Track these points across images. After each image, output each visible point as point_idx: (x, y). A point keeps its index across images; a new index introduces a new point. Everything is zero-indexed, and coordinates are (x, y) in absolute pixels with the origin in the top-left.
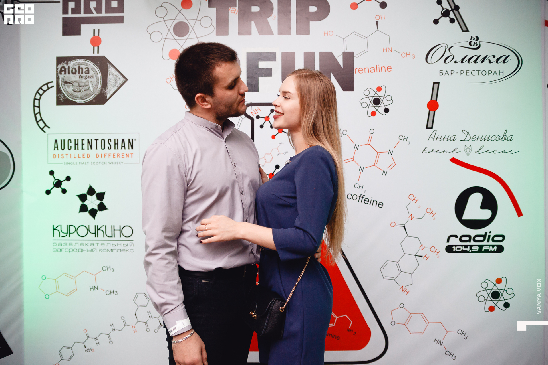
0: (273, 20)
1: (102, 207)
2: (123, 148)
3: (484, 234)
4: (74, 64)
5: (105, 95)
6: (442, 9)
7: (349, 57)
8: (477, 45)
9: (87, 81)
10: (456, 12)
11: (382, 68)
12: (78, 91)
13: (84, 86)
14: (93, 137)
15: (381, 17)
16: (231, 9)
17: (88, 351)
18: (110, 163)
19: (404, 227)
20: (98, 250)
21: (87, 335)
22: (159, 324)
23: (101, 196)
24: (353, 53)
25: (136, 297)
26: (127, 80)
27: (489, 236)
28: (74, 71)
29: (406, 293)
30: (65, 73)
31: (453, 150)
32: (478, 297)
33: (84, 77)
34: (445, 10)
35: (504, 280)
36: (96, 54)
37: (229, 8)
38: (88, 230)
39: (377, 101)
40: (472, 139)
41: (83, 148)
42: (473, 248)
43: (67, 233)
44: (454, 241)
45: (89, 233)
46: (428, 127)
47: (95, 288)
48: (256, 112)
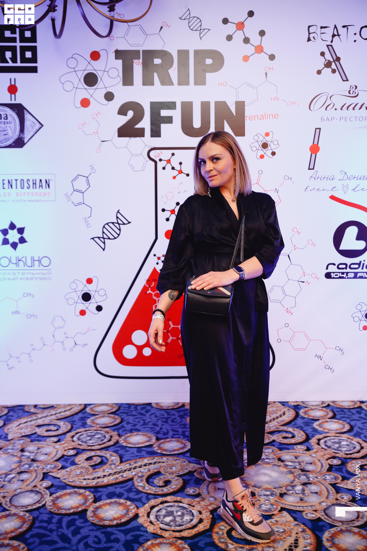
0: (173, 72)
1: (22, 240)
2: (41, 187)
3: (358, 262)
5: (23, 139)
6: (325, 61)
7: (240, 106)
8: (355, 93)
9: (6, 127)
10: (337, 63)
11: (270, 115)
13: (3, 131)
14: (12, 178)
15: (270, 69)
16: (135, 61)
17: (10, 369)
18: (29, 201)
19: (289, 256)
20: (19, 279)
21: (10, 354)
22: (75, 344)
23: (21, 231)
24: (244, 102)
25: (54, 319)
26: (43, 126)
27: (364, 264)
29: (290, 314)
31: (332, 188)
32: (354, 318)
33: (3, 123)
34: (327, 61)
36: (13, 102)
37: (134, 60)
38: (10, 261)
39: (265, 146)
40: (349, 178)
41: (4, 187)
42: (349, 274)
44: (332, 269)
45: (11, 264)
46: (310, 168)
47: (16, 312)
48: (159, 156)
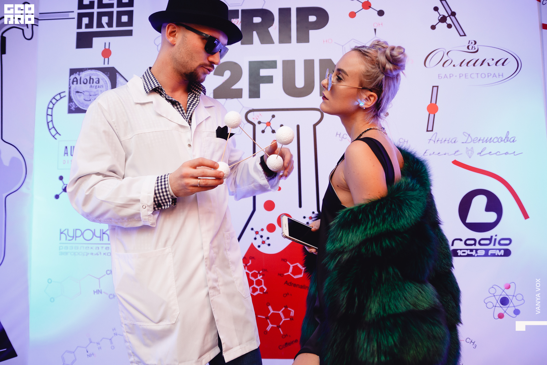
0: (274, 30)
3: (489, 237)
4: (85, 75)
6: (439, 15)
8: (475, 48)
9: (97, 91)
10: (453, 18)
12: (89, 100)
13: (94, 95)
15: (379, 25)
17: (89, 356)
20: (102, 254)
21: (90, 339)
27: (495, 239)
28: (85, 81)
30: (77, 84)
31: (454, 152)
32: (486, 304)
33: (94, 87)
35: (512, 286)
36: (106, 66)
38: (94, 234)
40: (473, 141)
42: (478, 251)
43: (73, 237)
44: (459, 245)
45: (94, 237)
46: (429, 130)
47: (98, 292)
48: (258, 118)
